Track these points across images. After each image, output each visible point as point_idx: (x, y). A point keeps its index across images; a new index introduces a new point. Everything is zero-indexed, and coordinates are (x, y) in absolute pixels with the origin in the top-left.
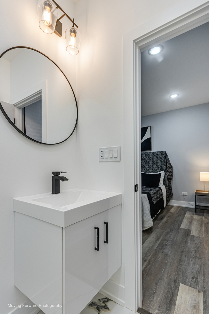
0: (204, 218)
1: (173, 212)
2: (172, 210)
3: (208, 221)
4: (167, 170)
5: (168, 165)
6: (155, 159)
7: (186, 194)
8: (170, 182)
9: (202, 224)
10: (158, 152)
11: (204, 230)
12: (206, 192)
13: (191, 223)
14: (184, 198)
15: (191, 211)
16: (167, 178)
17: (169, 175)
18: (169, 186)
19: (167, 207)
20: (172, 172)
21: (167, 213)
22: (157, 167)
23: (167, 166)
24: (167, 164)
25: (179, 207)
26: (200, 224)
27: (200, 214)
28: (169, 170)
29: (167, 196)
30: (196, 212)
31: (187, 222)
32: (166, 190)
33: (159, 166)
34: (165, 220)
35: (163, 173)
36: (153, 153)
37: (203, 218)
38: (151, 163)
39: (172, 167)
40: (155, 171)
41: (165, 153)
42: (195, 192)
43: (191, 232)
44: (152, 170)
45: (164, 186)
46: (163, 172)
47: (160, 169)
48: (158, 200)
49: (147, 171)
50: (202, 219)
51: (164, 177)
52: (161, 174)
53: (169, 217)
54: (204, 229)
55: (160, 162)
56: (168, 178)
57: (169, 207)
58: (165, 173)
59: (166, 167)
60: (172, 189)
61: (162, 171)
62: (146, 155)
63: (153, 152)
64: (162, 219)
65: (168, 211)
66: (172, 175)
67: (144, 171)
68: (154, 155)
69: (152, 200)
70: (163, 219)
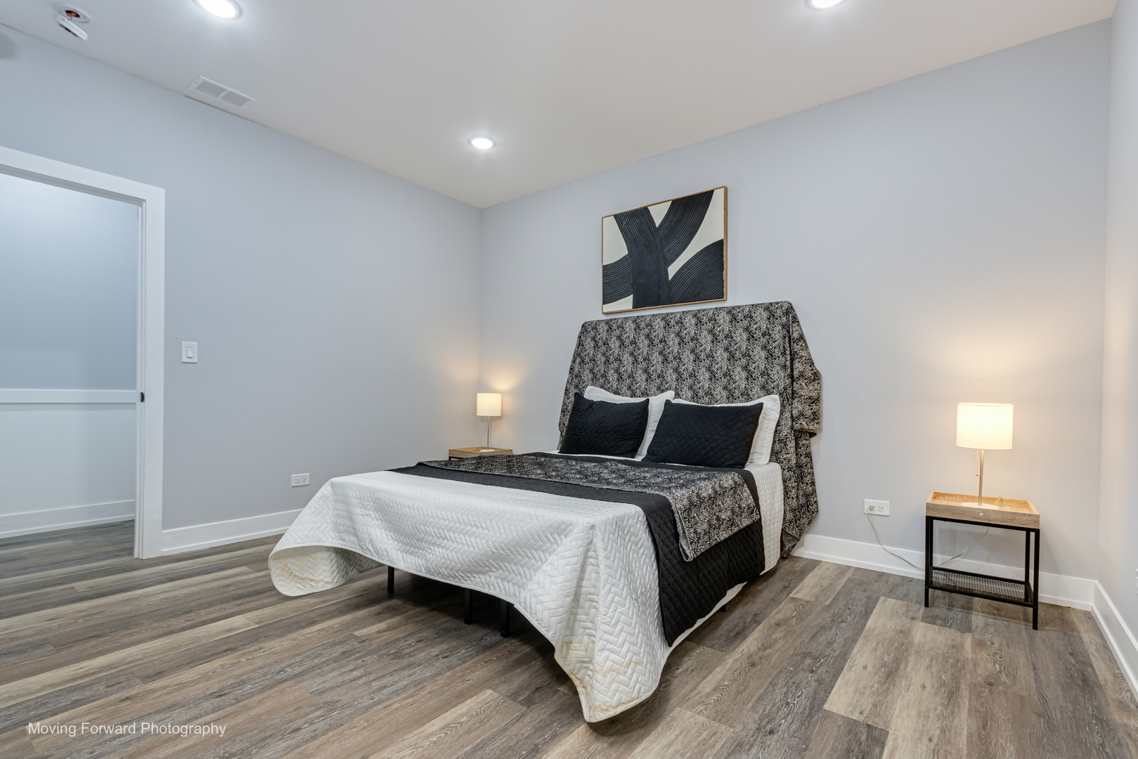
0: (968, 640)
1: (807, 598)
2: (806, 589)
3: (990, 666)
4: (793, 392)
5: (798, 367)
6: (741, 337)
7: (883, 506)
8: (808, 446)
9: (958, 688)
10: (757, 305)
11: (970, 735)
12: (985, 506)
13: (890, 674)
14: (873, 529)
15: (904, 597)
16: (792, 428)
17: (802, 414)
18: (799, 466)
19: (787, 565)
20: (816, 400)
21: (775, 601)
22: (750, 376)
23: (796, 373)
24: (792, 360)
25: (843, 569)
26: (943, 684)
27: (951, 614)
28: (805, 390)
29: (790, 516)
30: (927, 605)
31: (870, 668)
32: (785, 488)
33: (757, 373)
34: (753, 648)
35: (771, 406)
36: (730, 311)
37: (962, 645)
38: (721, 355)
39: (816, 377)
40: (737, 393)
41: (790, 310)
42: (930, 500)
43: (883, 745)
44: (725, 388)
45: (776, 467)
46: (775, 400)
47: (763, 387)
48: (724, 535)
49: (701, 393)
50: (957, 647)
51: (778, 425)
52: (760, 407)
53: (778, 625)
54: (965, 732)
55: (763, 354)
56: (797, 426)
57: (799, 566)
58: (783, 406)
59: (791, 376)
60: (813, 483)
61: (768, 393)
62: (699, 322)
63: (734, 308)
64: (739, 634)
65: (788, 588)
66: (816, 417)
67: (690, 394)
68: (734, 319)
69: (678, 540)
70: (745, 637)
